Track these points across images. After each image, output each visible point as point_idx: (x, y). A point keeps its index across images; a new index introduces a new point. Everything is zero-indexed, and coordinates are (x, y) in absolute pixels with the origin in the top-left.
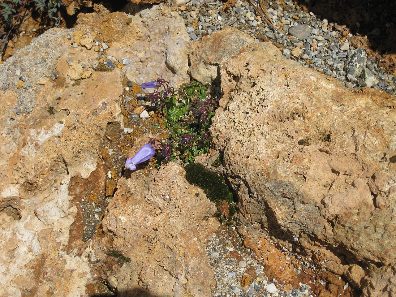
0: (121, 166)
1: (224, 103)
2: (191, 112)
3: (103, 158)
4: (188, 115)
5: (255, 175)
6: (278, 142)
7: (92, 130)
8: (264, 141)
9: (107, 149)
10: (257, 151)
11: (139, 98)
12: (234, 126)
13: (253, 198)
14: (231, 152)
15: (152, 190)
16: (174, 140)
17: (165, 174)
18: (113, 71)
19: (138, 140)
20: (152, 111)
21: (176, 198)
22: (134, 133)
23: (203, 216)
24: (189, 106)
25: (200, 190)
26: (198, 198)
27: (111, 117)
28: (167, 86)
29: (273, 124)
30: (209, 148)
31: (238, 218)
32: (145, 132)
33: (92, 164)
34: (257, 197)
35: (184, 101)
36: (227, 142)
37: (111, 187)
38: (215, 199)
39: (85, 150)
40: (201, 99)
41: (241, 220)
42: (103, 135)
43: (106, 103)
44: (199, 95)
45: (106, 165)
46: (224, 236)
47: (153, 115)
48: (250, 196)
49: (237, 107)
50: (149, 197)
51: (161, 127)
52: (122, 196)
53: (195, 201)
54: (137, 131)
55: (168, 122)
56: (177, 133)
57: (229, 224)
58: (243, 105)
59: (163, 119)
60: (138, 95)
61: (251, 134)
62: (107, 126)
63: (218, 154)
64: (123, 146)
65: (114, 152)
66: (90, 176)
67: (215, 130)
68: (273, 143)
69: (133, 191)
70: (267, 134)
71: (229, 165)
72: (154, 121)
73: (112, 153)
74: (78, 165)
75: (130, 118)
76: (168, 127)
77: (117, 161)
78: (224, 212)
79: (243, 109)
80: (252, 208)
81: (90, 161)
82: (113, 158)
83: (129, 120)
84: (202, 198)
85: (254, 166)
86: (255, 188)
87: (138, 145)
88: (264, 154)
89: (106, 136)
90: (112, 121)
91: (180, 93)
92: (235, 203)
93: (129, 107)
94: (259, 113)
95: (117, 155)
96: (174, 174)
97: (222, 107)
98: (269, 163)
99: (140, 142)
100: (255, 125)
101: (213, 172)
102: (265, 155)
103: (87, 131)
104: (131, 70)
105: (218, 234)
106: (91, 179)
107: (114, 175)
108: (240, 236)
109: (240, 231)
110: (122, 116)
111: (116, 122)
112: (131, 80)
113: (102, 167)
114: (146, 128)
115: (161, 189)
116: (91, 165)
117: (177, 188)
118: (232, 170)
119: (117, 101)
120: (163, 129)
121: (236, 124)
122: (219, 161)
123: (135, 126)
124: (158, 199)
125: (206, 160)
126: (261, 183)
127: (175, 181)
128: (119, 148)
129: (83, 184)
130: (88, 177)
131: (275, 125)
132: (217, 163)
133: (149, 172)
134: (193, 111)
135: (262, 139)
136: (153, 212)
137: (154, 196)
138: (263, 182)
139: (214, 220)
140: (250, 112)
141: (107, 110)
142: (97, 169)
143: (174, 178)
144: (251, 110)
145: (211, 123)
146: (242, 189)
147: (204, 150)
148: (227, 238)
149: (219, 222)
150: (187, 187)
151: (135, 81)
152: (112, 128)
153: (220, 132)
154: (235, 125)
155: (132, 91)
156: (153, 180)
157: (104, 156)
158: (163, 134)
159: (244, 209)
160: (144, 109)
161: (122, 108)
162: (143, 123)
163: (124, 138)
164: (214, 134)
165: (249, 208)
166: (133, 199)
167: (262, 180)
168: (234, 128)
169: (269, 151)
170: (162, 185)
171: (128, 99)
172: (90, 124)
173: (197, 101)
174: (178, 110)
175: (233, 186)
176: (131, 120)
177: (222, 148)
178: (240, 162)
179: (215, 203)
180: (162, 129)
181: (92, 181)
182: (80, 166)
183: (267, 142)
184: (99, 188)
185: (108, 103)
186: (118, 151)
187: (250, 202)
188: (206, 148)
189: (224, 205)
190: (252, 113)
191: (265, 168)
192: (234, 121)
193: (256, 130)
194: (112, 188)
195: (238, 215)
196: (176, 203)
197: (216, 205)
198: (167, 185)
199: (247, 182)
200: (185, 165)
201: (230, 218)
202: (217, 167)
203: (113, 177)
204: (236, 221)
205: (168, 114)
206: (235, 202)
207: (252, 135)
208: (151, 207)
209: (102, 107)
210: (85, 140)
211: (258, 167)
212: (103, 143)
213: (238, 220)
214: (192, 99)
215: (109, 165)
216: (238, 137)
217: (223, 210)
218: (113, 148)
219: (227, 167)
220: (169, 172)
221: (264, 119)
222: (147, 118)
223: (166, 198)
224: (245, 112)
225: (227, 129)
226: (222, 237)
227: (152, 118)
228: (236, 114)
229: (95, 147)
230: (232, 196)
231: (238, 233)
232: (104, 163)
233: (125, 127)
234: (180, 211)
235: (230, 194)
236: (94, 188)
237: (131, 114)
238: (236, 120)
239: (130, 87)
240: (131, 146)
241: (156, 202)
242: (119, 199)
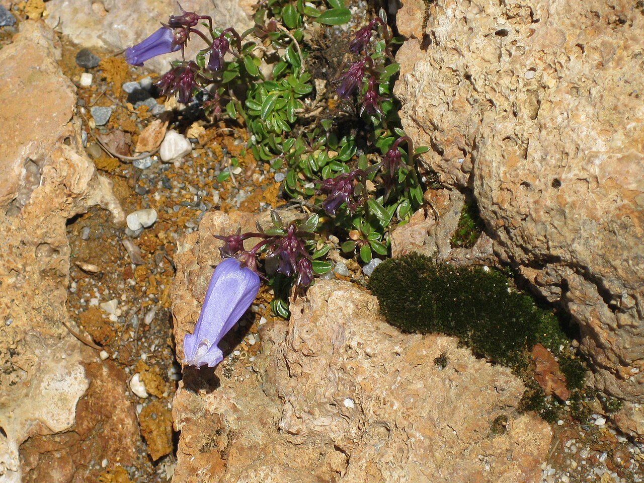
0: (163, 345)
1: (413, 24)
2: (320, 85)
3: (95, 341)
4: (312, 95)
5: (601, 237)
6: (637, 96)
7: (24, 266)
8: (590, 110)
9: (98, 308)
10: (580, 155)
11: (136, 97)
12: (476, 96)
13: (624, 312)
14: (494, 185)
15: (292, 399)
16: (301, 194)
17: (312, 331)
18: (19, 37)
19: (184, 248)
20: (195, 125)
21: (378, 398)
22: (163, 221)
23: (485, 422)
24: (307, 62)
25: (444, 343)
26: (449, 370)
27: (70, 200)
28: (211, 30)
29: (597, 42)
30: (424, 190)
31: (601, 387)
32: (198, 205)
33: (69, 374)
34: (637, 304)
35: (284, 53)
36: (472, 155)
37: (159, 426)
38: (503, 354)
39: (28, 338)
40: (336, 26)
41: (614, 389)
42: (66, 268)
43: (34, 158)
44: (324, 15)
45: (114, 360)
46: (579, 459)
47: (201, 136)
48: (613, 308)
49: (460, 26)
50: (290, 426)
51: (241, 165)
52: (202, 451)
53: (441, 384)
54: (170, 211)
55: (258, 142)
56: (301, 170)
57: (580, 417)
58: (476, 10)
59: (240, 138)
60: (130, 87)
61: (539, 102)
62: (69, 232)
63: (459, 201)
64: (145, 278)
65: (125, 308)
66: (78, 417)
67: (418, 124)
68: (621, 108)
69: (231, 422)
70: (590, 84)
71: (506, 229)
72: (214, 153)
73: (119, 312)
74: (27, 395)
75: (132, 177)
76: (265, 158)
77: (144, 332)
78: (550, 383)
79: (482, 25)
80: (633, 344)
81: (59, 369)
82: (129, 327)
83: (132, 182)
84: (460, 366)
85: (587, 208)
86: (618, 278)
87: (190, 263)
88: (605, 157)
89: (78, 266)
90: (79, 211)
91: (262, 32)
92: (575, 343)
93: (113, 142)
94: (537, 21)
95: (137, 313)
96: (341, 321)
97: (413, 37)
98: (631, 179)
99: (192, 250)
100: (541, 66)
101: (463, 269)
102: (610, 157)
103: (10, 275)
104: (76, 11)
105: (557, 460)
106: (86, 423)
107: (153, 385)
108: (631, 439)
109: (623, 425)
110: (104, 180)
111: (90, 208)
112: (87, 44)
113: (105, 371)
114: (198, 188)
115: (317, 385)
116: (67, 378)
117: (366, 364)
118: (521, 242)
119: (67, 140)
120: (254, 172)
121: (479, 85)
122: (471, 223)
123: (157, 197)
124: (321, 422)
125: (429, 233)
126: (632, 255)
127: (354, 344)
128: (133, 288)
129: (64, 452)
130: (72, 422)
131: (603, 44)
132: (467, 235)
133: (261, 339)
134: (324, 76)
135: (580, 108)
136: (324, 469)
137: (303, 415)
138: (635, 250)
139: (526, 425)
140: (508, 26)
141: (49, 180)
142: (91, 385)
143: (347, 334)
144: (509, 18)
145: (397, 104)
146: (578, 293)
147: (410, 197)
148: (592, 462)
149: (546, 423)
150: (397, 349)
151: (100, 43)
152: (87, 232)
153: (436, 128)
154: (475, 90)
155: (104, 79)
156: (283, 363)
157: (97, 334)
158: (257, 187)
159: (611, 355)
160: (164, 129)
161: (94, 153)
162: (179, 175)
163: (137, 249)
164: (419, 139)
165: (625, 348)
166: (241, 450)
167: (632, 244)
168: (475, 101)
169: (619, 139)
170: (315, 370)
171: (101, 113)
172: (11, 247)
173: (325, 37)
174: (276, 92)
175: (545, 292)
176: (138, 180)
177: (464, 178)
178: (537, 211)
179: (507, 366)
180: (249, 173)
181: (90, 430)
182: (33, 398)
183: (601, 113)
184: (120, 441)
185: (42, 157)
186: (135, 299)
187: (619, 326)
188: (412, 191)
189: (541, 363)
190: (518, 27)
191: (626, 202)
192: (468, 77)
193: (551, 83)
194: (162, 429)
195: (599, 377)
196: (386, 417)
197: (517, 372)
198: (334, 367)
199: (584, 268)
200: (369, 270)
201: (575, 398)
202: (470, 245)
203: (151, 391)
204: (600, 397)
205: (250, 117)
206: (571, 337)
207: (542, 107)
208: (310, 453)
209: (27, 178)
210: (17, 309)
211: (601, 207)
212: (79, 292)
213: (603, 395)
214: (308, 37)
215: (126, 355)
216: (499, 127)
217: (543, 380)
218: (115, 294)
219: (503, 235)
220: (321, 320)
221: (563, 34)
222: (187, 156)
223: (344, 409)
224: (493, 32)
225: (454, 110)
226: (574, 464)
227: (204, 146)
228: (465, 52)
229: (57, 316)
230: (556, 322)
231: (620, 433)
232: (104, 355)
233: (127, 212)
234: (404, 436)
235: (547, 318)
236: (105, 448)
237: (131, 162)
238: (472, 72)
239: (93, 68)
240: (170, 269)
241: (319, 434)
242: (196, 465)
